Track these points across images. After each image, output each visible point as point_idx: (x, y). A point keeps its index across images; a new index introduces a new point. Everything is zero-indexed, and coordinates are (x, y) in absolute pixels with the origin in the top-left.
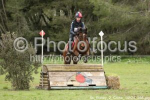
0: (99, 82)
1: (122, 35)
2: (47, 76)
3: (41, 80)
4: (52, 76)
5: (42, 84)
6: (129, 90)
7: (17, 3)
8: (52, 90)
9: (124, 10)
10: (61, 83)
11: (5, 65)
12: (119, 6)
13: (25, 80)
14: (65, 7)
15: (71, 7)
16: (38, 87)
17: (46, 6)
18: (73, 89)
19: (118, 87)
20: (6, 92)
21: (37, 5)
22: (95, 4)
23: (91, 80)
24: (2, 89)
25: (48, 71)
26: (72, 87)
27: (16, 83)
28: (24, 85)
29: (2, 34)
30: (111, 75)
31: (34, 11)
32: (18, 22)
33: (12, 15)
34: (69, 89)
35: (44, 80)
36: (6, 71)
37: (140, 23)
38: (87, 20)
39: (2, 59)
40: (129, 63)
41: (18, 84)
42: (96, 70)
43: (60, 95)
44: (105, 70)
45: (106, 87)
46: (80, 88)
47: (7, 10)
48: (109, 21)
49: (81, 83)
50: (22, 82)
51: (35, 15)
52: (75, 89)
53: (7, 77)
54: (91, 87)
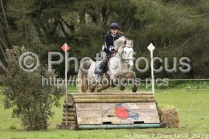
0: (149, 118)
1: (177, 49)
2: (74, 109)
3: (64, 116)
4: (80, 109)
5: (66, 122)
6: (193, 128)
7: (23, 4)
8: (81, 129)
9: (180, 12)
10: (94, 120)
11: (11, 95)
12: (173, 6)
13: (41, 116)
14: (93, 9)
15: (101, 9)
16: (61, 126)
17: (66, 8)
18: (111, 129)
19: (176, 124)
20: (13, 133)
21: (53, 7)
22: (138, 4)
23: (138, 115)
24: (8, 130)
25: (75, 103)
26: (109, 126)
27: (28, 121)
28: (40, 123)
29: (7, 50)
30: (167, 108)
31: (49, 16)
32: (24, 31)
33: (16, 22)
34: (106, 129)
35: (68, 116)
36: (14, 104)
37: (203, 31)
38: (126, 28)
39: (8, 86)
40: (188, 90)
41: (31, 122)
42: (145, 100)
43: (93, 136)
44: (157, 100)
45: (159, 125)
46: (122, 126)
47: (9, 15)
48: (158, 29)
49: (123, 119)
50: (37, 119)
51: (50, 21)
52: (114, 128)
53: (15, 111)
54: (137, 125)
